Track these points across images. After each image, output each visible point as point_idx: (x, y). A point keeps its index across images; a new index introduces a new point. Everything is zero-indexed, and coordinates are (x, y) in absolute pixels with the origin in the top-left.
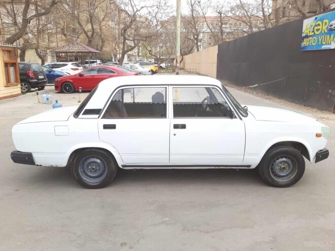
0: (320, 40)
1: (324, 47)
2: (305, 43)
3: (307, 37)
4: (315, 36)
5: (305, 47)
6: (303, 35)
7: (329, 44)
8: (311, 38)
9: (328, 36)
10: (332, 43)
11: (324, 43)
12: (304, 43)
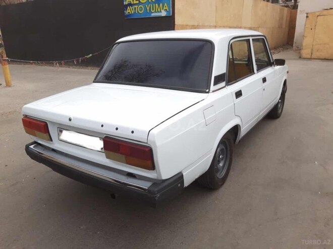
0: (148, 9)
1: (153, 15)
2: (130, 11)
3: (130, 5)
4: (140, 5)
5: (130, 15)
6: (125, 3)
7: (158, 12)
8: (136, 6)
9: (157, 5)
10: (162, 11)
11: (153, 11)
12: (128, 11)
